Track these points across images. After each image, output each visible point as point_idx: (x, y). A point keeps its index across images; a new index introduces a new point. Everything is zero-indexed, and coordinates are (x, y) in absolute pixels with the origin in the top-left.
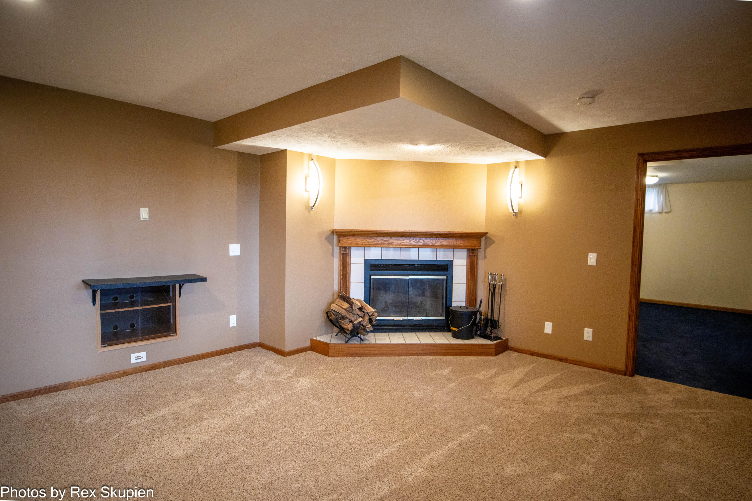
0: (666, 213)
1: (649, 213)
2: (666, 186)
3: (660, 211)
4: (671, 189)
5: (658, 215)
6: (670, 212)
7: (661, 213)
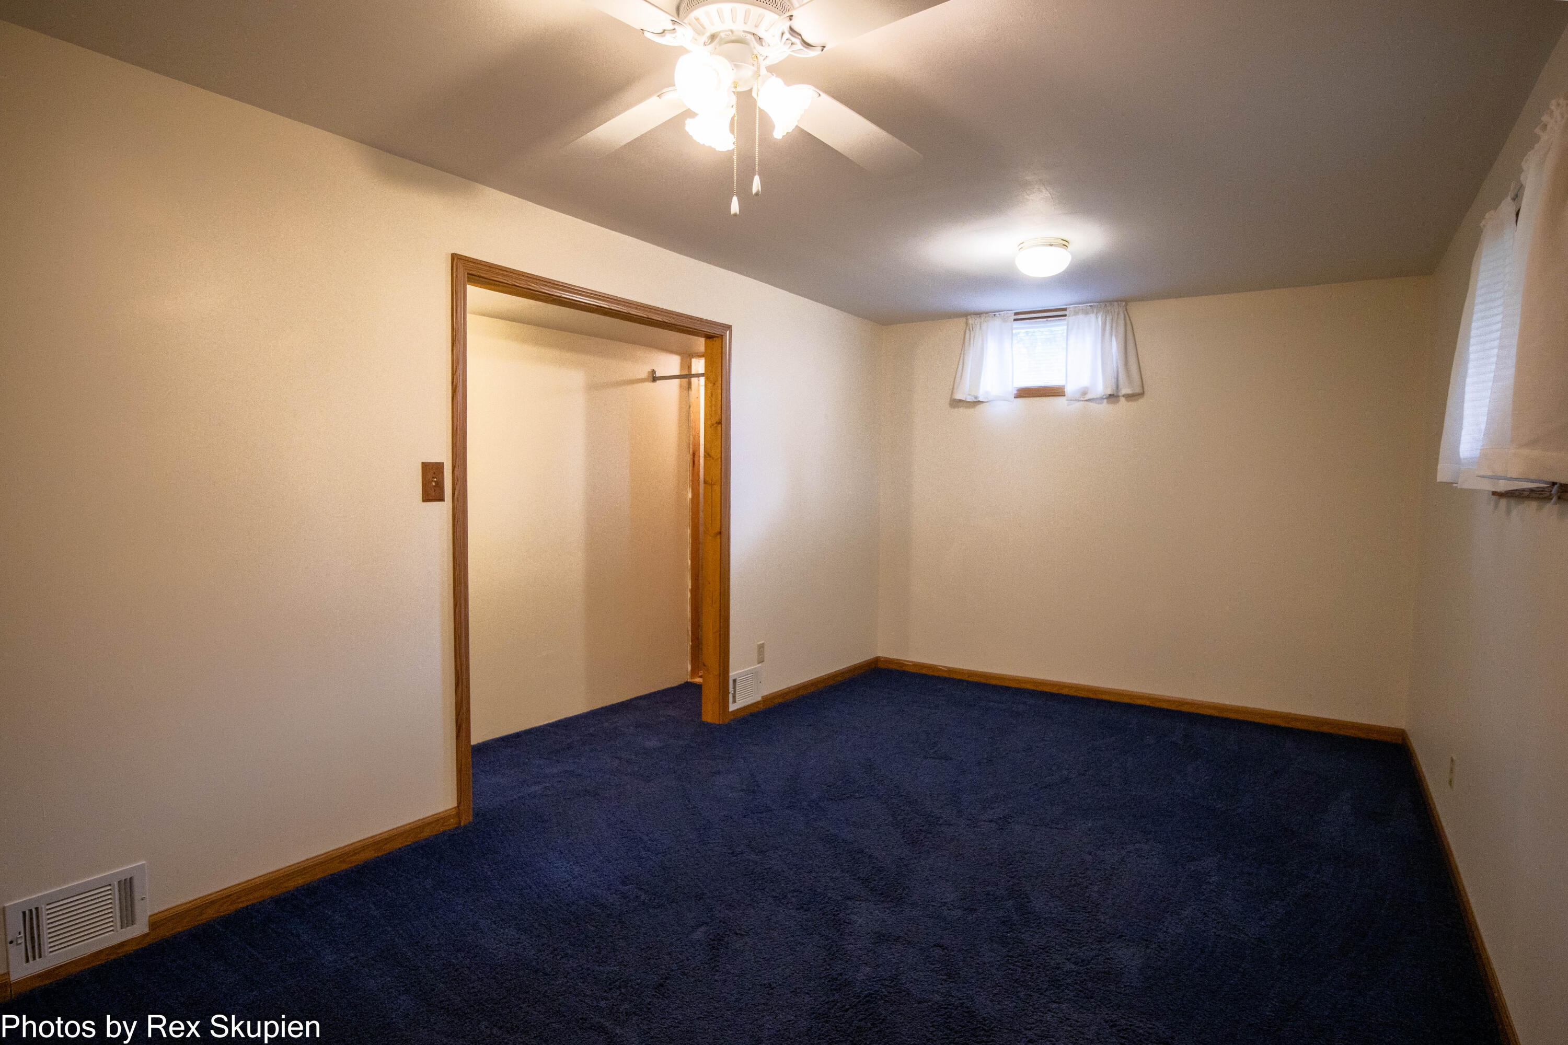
0: (1129, 397)
1: (1079, 400)
2: (1126, 305)
3: (1110, 392)
4: (1143, 314)
5: (1105, 406)
6: (1141, 394)
7: (1112, 397)
